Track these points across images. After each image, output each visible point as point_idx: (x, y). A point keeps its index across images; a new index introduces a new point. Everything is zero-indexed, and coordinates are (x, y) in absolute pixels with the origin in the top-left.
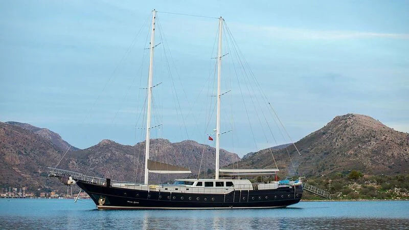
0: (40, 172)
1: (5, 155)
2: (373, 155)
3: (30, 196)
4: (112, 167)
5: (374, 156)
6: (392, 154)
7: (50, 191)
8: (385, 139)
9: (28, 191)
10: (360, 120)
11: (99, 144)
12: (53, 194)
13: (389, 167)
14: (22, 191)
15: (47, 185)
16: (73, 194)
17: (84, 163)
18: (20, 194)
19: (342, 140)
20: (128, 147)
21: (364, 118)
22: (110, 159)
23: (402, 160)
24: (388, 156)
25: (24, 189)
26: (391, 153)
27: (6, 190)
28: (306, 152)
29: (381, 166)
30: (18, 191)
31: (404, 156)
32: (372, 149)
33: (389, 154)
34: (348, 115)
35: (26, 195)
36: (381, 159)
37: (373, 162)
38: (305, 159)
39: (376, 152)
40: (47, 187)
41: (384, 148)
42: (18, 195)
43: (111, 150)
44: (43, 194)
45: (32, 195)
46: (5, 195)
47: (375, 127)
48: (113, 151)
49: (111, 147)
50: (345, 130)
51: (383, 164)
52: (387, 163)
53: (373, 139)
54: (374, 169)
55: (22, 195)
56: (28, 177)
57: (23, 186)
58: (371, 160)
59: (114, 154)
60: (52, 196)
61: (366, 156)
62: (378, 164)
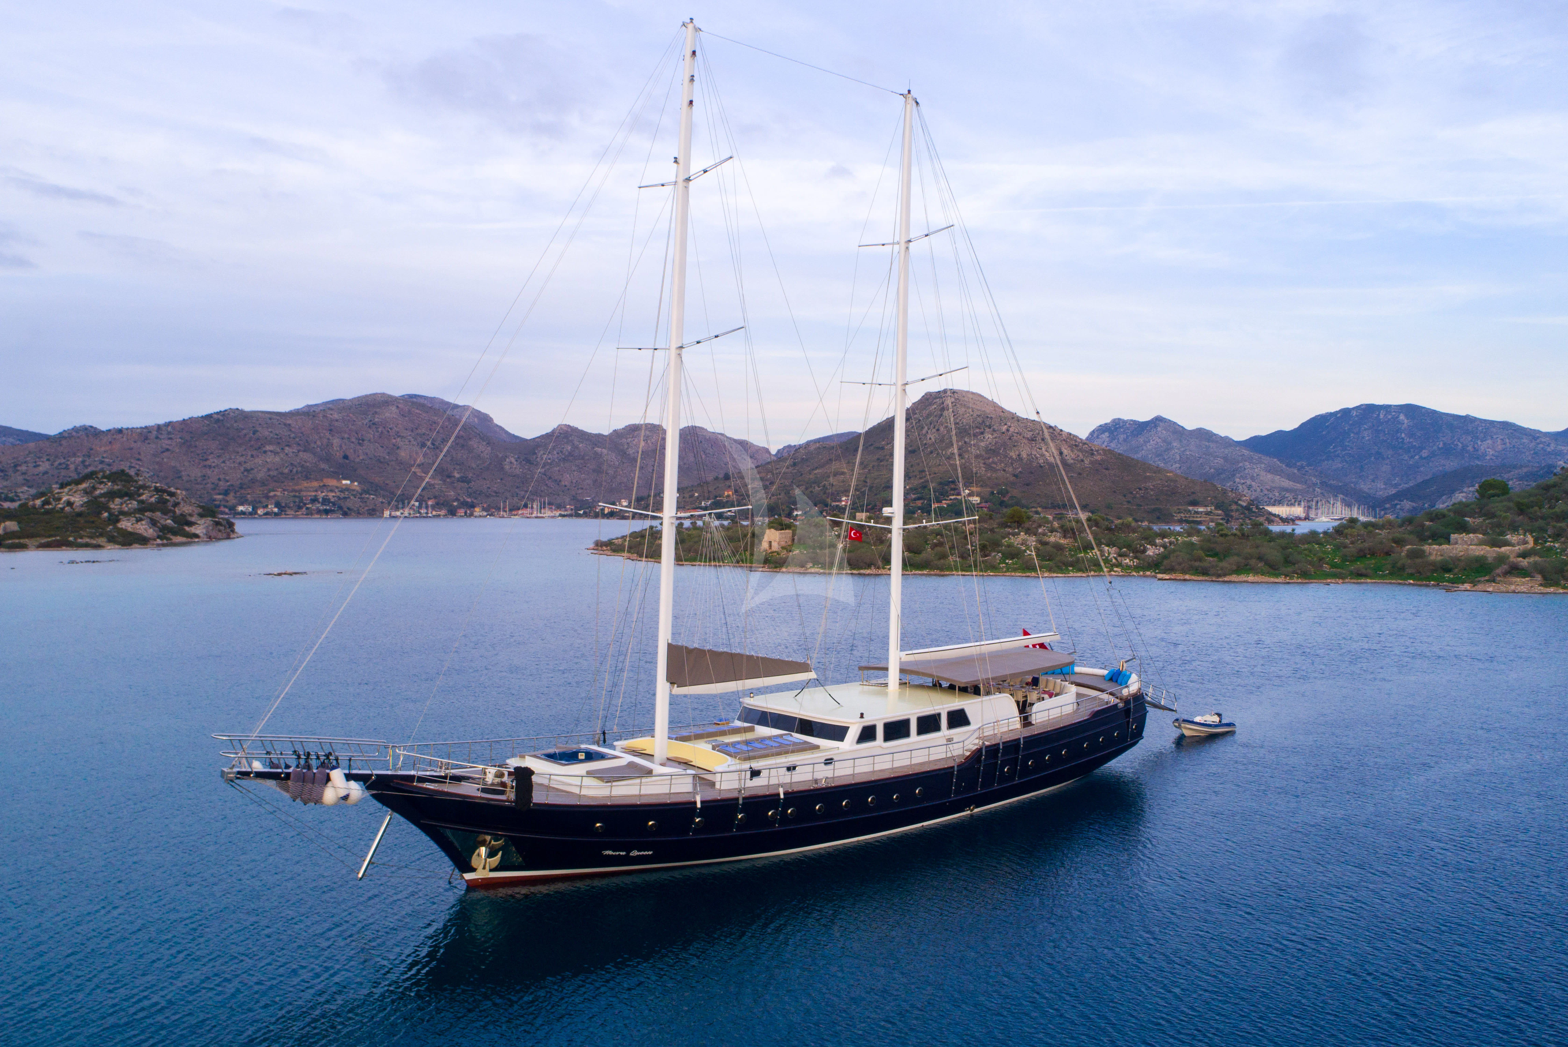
0: (457, 475)
1: (398, 448)
2: (987, 456)
3: (439, 516)
4: (574, 468)
5: (989, 458)
6: (1019, 455)
7: (472, 506)
8: (1008, 430)
9: (438, 506)
10: (966, 399)
11: (553, 432)
12: (477, 511)
13: (1014, 476)
14: (427, 508)
15: (470, 496)
16: (511, 510)
17: (528, 461)
18: (423, 511)
19: (938, 430)
20: (599, 436)
21: (971, 396)
22: (570, 454)
23: (1035, 464)
24: (1011, 458)
25: (430, 503)
26: (1017, 453)
27: (400, 506)
28: (878, 448)
29: (1000, 474)
30: (420, 507)
31: (1037, 458)
32: (987, 447)
33: (1013, 454)
34: (945, 391)
35: (434, 513)
36: (1001, 462)
37: (989, 467)
38: (878, 459)
39: (992, 451)
40: (469, 500)
41: (1004, 445)
42: (420, 513)
43: (572, 441)
44: (461, 512)
45: (442, 513)
46: (398, 513)
47: (988, 410)
48: (576, 443)
49: (571, 435)
50: (941, 415)
51: (1004, 470)
52: (1010, 469)
53: (987, 430)
54: (989, 478)
55: (427, 513)
56: (438, 484)
57: (429, 499)
58: (984, 464)
59: (577, 447)
60: (476, 514)
61: (977, 457)
62: (996, 470)
